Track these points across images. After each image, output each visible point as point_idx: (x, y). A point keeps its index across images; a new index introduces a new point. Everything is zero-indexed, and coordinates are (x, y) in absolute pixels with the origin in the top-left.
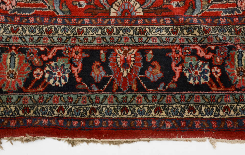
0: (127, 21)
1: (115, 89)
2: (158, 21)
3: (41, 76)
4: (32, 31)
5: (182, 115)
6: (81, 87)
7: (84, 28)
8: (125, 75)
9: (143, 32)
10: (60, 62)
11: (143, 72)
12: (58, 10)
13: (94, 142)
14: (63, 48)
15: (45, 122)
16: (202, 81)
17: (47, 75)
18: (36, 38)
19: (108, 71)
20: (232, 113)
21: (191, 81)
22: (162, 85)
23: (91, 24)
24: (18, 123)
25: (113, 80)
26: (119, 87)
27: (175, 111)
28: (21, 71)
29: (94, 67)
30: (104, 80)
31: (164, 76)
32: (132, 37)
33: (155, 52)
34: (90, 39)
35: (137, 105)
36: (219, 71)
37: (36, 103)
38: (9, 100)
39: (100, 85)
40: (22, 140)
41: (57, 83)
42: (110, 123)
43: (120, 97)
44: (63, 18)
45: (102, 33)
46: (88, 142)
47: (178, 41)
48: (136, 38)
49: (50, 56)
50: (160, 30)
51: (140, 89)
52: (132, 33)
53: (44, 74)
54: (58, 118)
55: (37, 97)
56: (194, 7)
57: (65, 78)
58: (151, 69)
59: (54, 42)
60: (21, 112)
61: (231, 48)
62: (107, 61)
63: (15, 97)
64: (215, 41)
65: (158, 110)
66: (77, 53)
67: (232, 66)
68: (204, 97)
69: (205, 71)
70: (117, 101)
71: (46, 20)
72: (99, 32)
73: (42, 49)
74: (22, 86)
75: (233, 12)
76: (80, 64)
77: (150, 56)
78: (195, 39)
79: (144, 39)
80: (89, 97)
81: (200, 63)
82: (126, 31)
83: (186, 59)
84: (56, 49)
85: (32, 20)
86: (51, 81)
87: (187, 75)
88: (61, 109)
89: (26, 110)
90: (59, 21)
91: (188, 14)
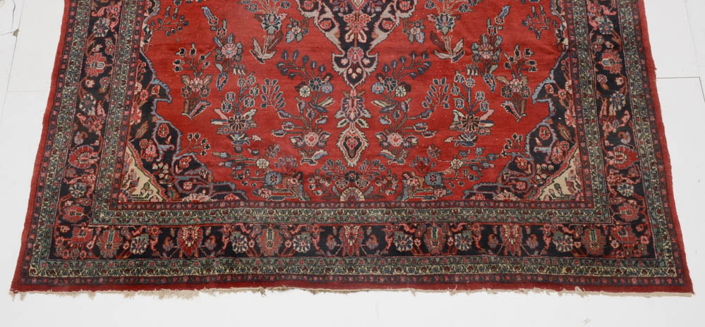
0: (352, 205)
1: (344, 254)
2: (376, 204)
3: (289, 246)
4: (283, 213)
5: (391, 273)
6: (319, 253)
7: (321, 210)
8: (351, 244)
9: (364, 213)
10: (304, 235)
11: (364, 242)
12: (301, 197)
13: (329, 291)
14: (306, 225)
15: (294, 277)
16: (407, 249)
17: (295, 245)
18: (286, 218)
19: (339, 242)
20: (428, 271)
21: (399, 249)
22: (378, 251)
23: (326, 207)
24: (276, 278)
25: (343, 248)
26: (346, 253)
27: (387, 270)
28: (276, 242)
29: (329, 238)
30: (336, 248)
31: (380, 246)
32: (357, 217)
33: (373, 228)
34: (325, 218)
35: (360, 266)
36: (419, 241)
37: (287, 264)
38: (269, 262)
39: (333, 252)
40: (279, 290)
41: (302, 250)
42: (340, 278)
43: (347, 260)
44: (305, 203)
45: (334, 214)
46: (324, 292)
47: (390, 220)
48: (359, 218)
49: (296, 231)
50: (377, 212)
51: (362, 254)
52: (356, 213)
53: (293, 244)
54: (303, 275)
55: (288, 260)
56: (402, 195)
57: (308, 247)
58: (370, 240)
59: (299, 220)
60: (277, 271)
61: (428, 225)
62: (338, 235)
63: (272, 260)
64: (417, 220)
65: (375, 270)
66: (316, 229)
67: (429, 238)
68: (408, 260)
69: (410, 242)
70: (346, 263)
71: (293, 205)
72: (332, 213)
73: (291, 226)
74: (277, 252)
75: (431, 198)
76: (318, 236)
77: (369, 231)
78: (403, 218)
79: (365, 218)
80: (325, 260)
81: (406, 236)
82: (352, 212)
83: (396, 233)
84: (300, 226)
85: (283, 205)
86: (298, 249)
87: (396, 244)
88: (305, 268)
89: (281, 269)
90: (303, 205)
91: (398, 200)
